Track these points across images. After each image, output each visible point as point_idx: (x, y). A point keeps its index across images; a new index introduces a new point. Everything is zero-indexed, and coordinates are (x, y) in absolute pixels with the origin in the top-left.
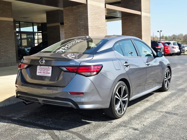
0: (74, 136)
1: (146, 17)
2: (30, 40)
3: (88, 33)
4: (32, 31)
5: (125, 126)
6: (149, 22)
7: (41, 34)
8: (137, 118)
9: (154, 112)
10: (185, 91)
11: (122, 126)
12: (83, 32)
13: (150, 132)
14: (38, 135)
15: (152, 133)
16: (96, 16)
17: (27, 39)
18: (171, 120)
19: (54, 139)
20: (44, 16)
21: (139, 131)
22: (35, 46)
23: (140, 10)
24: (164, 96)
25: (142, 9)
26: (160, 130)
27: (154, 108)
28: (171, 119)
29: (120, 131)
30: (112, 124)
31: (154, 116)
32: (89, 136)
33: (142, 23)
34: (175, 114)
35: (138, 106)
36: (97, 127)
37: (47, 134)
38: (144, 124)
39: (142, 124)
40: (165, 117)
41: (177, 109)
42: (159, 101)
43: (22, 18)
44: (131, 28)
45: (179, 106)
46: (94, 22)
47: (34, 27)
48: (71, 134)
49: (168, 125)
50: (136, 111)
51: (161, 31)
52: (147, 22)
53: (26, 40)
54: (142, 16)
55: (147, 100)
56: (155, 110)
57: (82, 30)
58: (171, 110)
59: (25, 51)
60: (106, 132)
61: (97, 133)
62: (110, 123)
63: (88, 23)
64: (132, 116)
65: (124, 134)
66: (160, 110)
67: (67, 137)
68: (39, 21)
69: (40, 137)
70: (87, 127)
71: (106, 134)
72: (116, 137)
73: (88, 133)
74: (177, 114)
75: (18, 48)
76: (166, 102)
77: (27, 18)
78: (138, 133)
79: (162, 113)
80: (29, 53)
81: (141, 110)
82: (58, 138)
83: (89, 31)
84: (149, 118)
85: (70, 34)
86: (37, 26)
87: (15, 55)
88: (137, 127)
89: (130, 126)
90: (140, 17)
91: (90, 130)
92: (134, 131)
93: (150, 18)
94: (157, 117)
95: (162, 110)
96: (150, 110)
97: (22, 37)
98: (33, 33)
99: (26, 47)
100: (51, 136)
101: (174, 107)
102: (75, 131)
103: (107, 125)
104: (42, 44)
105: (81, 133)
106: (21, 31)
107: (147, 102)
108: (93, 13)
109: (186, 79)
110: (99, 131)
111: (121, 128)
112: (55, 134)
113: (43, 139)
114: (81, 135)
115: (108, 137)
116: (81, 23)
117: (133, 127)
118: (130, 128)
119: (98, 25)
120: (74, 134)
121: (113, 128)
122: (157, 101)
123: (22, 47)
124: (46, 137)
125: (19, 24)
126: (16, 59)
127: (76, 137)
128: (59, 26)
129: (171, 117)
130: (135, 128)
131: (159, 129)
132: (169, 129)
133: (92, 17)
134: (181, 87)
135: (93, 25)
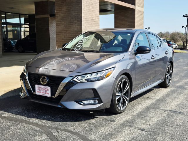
0: (75, 137)
1: (140, 11)
2: (15, 32)
3: (82, 26)
4: (19, 23)
5: (130, 126)
6: (142, 17)
7: (28, 26)
8: (141, 117)
9: (158, 111)
10: (185, 89)
11: (126, 126)
12: (76, 24)
13: (159, 133)
14: (34, 135)
15: (161, 134)
16: (91, 7)
17: (13, 31)
18: (179, 120)
19: (52, 140)
20: (33, 7)
21: (146, 132)
22: (22, 38)
23: (134, 4)
24: (164, 94)
25: (136, 3)
26: (169, 131)
27: (156, 106)
28: (178, 118)
29: (126, 132)
30: (115, 123)
31: (159, 115)
32: (92, 137)
33: (136, 18)
34: (180, 113)
35: (139, 103)
36: (99, 126)
37: (44, 134)
38: (150, 124)
39: (148, 124)
40: (171, 116)
41: (181, 107)
42: (160, 99)
43: (9, 8)
44: (124, 23)
45: (182, 104)
46: (88, 14)
47: (21, 18)
48: (71, 134)
49: (177, 125)
50: (138, 109)
51: (149, 28)
52: (140, 16)
53: (11, 33)
54: (136, 10)
55: (147, 98)
56: (158, 108)
57: (75, 21)
58: (176, 108)
59: (11, 44)
60: (110, 133)
61: (100, 133)
62: (112, 123)
63: (82, 14)
64: (135, 114)
65: (130, 135)
66: (163, 108)
67: (66, 138)
68: (27, 13)
69: (36, 138)
70: (88, 127)
71: (111, 135)
72: (123, 139)
73: (89, 133)
74: (182, 113)
75: (4, 41)
76: (168, 100)
77: (14, 8)
78: (145, 134)
79: (166, 112)
80: (15, 46)
81: (144, 108)
82: (57, 139)
83: (83, 23)
84: (154, 117)
85: (62, 26)
86: (23, 18)
87: (2, 47)
88: (143, 127)
89: (135, 126)
90: (133, 11)
91: (91, 129)
92: (142, 132)
93: (143, 12)
94: (163, 116)
95: (165, 109)
96: (153, 108)
97: (8, 28)
98: (20, 25)
99: (12, 39)
100: (49, 137)
101: (178, 105)
102: (75, 131)
103: (110, 125)
104: (29, 37)
105: (82, 134)
106: (7, 22)
107: (147, 99)
108: (87, 4)
109: (182, 77)
110: (102, 131)
111: (126, 128)
112: (53, 134)
113: (40, 140)
114: (82, 136)
115: (114, 138)
116: (74, 14)
117: (139, 127)
118: (136, 128)
119: (92, 17)
120: (75, 135)
121: (117, 128)
122: (158, 98)
123: (8, 39)
124: (43, 138)
125: (5, 14)
126: (2, 51)
127: (77, 138)
128: (48, 18)
129: (177, 117)
130: (142, 128)
131: (167, 129)
132: (178, 130)
133: (86, 8)
134: (179, 84)
135: (87, 17)
